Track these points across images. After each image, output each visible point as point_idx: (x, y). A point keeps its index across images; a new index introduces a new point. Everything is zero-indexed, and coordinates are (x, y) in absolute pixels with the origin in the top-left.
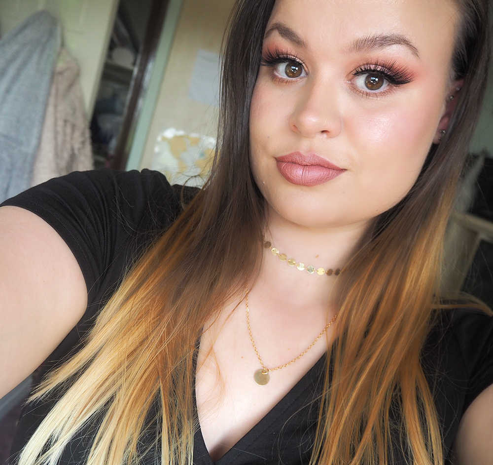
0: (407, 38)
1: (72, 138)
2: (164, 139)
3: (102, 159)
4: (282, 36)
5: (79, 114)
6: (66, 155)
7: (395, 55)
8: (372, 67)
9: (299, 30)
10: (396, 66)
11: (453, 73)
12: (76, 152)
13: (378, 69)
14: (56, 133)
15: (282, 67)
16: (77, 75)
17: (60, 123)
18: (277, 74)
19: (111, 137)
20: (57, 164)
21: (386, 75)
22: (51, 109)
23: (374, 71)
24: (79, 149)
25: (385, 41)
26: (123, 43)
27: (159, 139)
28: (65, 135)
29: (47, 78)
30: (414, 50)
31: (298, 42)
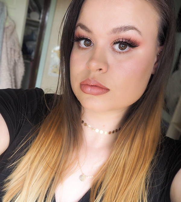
0: (136, 27)
1: (14, 56)
2: (55, 51)
3: (28, 62)
4: (82, 29)
5: (16, 45)
6: (12, 63)
7: (130, 34)
8: (121, 40)
9: (89, 26)
10: (131, 39)
11: (159, 43)
12: (17, 61)
13: (124, 41)
14: (7, 54)
15: (82, 42)
16: (15, 27)
17: (9, 50)
18: (80, 46)
19: (32, 51)
20: (9, 68)
21: (128, 44)
22: (4, 44)
23: (122, 42)
24: (18, 60)
25: (126, 28)
26: (34, 10)
27: (52, 51)
28: (11, 55)
29: (2, 30)
30: (140, 32)
31: (89, 31)
